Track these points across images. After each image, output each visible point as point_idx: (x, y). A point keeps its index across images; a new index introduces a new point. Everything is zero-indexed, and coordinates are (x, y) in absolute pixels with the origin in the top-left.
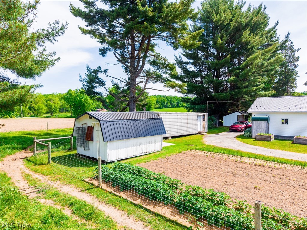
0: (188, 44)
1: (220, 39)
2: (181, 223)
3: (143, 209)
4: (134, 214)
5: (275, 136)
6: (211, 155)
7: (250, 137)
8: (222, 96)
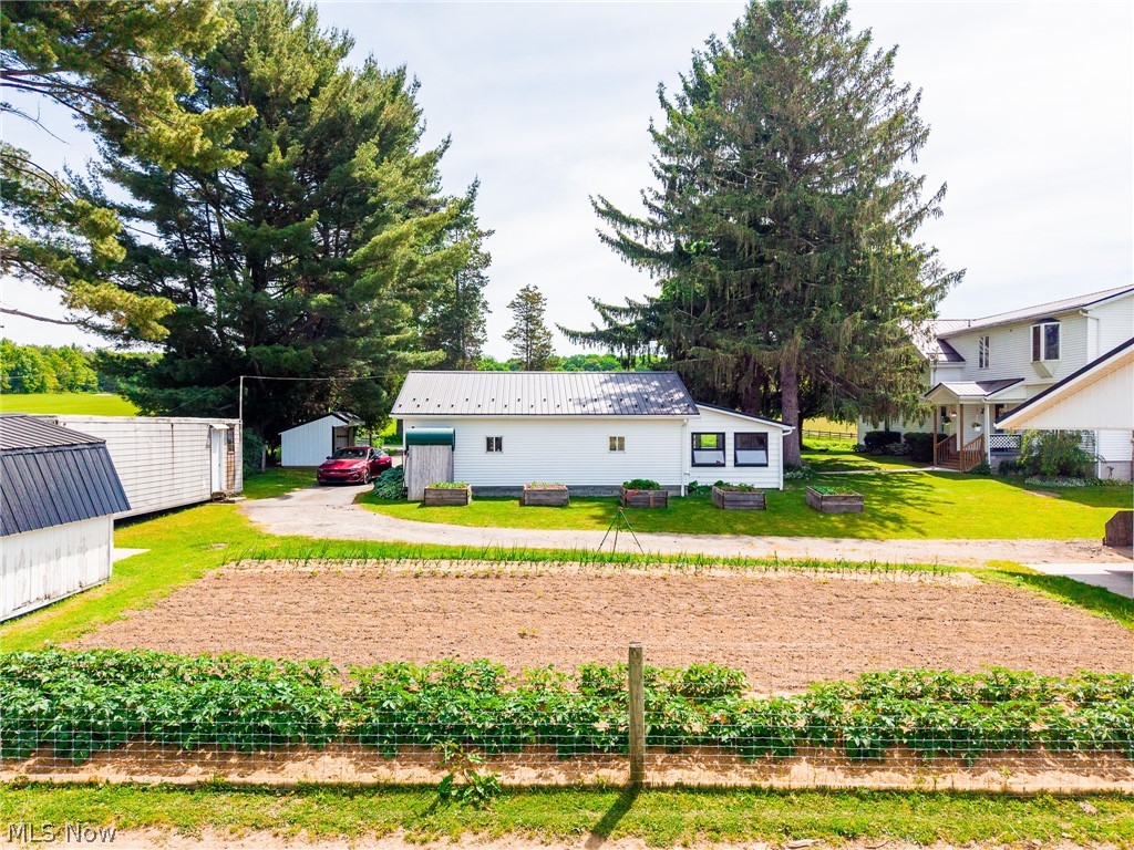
0: (196, 150)
1: (277, 147)
2: (407, 782)
3: (235, 791)
4: (210, 818)
5: (473, 489)
6: (322, 568)
7: (402, 496)
8: (286, 360)
